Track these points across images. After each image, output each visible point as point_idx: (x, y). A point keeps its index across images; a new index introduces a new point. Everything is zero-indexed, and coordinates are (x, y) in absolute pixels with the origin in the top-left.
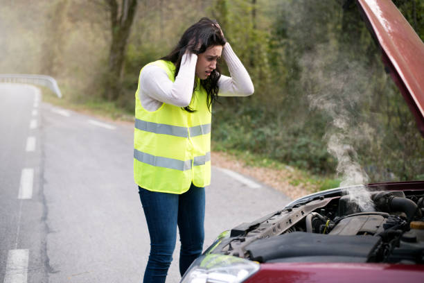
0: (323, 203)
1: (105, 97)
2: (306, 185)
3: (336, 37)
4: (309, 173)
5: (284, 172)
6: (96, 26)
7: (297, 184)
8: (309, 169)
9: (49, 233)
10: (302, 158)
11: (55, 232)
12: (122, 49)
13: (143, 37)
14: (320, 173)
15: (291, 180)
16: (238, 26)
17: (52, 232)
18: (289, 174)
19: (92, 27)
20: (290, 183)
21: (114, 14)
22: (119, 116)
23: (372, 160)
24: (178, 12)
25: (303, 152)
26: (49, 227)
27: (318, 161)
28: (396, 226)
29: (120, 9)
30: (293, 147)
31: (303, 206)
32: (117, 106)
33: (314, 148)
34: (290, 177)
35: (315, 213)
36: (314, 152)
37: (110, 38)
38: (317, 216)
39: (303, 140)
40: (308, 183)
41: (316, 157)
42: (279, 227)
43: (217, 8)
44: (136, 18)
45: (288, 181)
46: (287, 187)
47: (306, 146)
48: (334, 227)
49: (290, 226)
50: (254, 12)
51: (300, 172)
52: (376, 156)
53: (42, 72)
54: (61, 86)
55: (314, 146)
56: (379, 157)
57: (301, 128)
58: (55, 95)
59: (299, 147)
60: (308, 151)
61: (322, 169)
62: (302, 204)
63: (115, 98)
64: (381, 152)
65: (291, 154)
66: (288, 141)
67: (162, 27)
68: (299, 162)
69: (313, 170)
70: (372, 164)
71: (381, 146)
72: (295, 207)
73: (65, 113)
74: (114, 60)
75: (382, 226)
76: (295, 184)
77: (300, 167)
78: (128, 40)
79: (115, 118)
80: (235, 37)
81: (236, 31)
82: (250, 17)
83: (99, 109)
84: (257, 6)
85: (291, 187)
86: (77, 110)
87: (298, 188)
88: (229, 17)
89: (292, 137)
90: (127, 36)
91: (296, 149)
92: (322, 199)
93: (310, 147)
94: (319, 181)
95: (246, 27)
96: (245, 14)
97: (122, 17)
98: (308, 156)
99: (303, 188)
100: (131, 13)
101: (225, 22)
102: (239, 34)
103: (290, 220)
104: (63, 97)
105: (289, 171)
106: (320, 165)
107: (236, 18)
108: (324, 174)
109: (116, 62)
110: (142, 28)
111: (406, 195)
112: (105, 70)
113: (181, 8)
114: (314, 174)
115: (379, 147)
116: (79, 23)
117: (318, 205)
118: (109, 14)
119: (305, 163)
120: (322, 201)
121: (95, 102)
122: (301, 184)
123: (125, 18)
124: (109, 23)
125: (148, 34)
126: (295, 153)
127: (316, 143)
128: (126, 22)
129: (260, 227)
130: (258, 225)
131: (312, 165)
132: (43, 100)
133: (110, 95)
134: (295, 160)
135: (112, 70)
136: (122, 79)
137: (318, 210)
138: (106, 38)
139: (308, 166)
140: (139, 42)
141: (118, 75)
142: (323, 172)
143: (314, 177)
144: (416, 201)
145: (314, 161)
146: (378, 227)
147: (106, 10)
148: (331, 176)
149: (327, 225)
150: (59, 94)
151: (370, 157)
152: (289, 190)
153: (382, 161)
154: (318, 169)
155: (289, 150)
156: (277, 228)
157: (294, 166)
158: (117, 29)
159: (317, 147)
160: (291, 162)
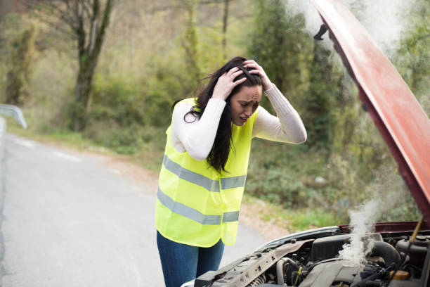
0: (294, 247)
1: (71, 128)
2: (277, 220)
3: (307, 68)
4: (280, 207)
5: (254, 206)
6: (64, 55)
7: (268, 220)
8: (281, 203)
9: (5, 275)
10: (274, 192)
11: (11, 274)
12: (90, 79)
13: (111, 67)
14: (292, 207)
15: (262, 216)
16: (208, 55)
17: (7, 274)
18: (260, 209)
19: (60, 55)
20: (261, 219)
21: (82, 43)
22: (85, 148)
23: (345, 194)
24: (147, 42)
25: (274, 185)
26: (6, 268)
27: (290, 195)
28: (374, 275)
29: (87, 38)
30: (264, 180)
31: (274, 251)
32: (84, 137)
33: (285, 182)
34: (261, 212)
35: (286, 259)
36: (287, 185)
37: (78, 67)
38: (288, 261)
39: (274, 173)
40: (280, 218)
41: (288, 191)
42: (247, 276)
43: (187, 37)
44: (104, 47)
45: (259, 216)
46: (258, 223)
47: (277, 179)
48: (307, 275)
49: (260, 273)
50: (224, 42)
51: (271, 206)
52: (350, 190)
53: (8, 102)
54: (26, 116)
55: (285, 178)
56: (353, 191)
57: (273, 160)
58: (19, 126)
59: (271, 181)
60: (280, 185)
61: (295, 202)
62: (273, 248)
63: (82, 129)
64: (355, 186)
65: (263, 187)
66: (258, 174)
67: (131, 56)
68: (271, 196)
69: (285, 204)
70: (346, 198)
71: (355, 178)
72: (265, 251)
73: (29, 144)
74: (81, 90)
75: (359, 273)
76: (266, 219)
77: (271, 201)
78: (96, 70)
79: (81, 149)
80: (205, 67)
81: (206, 61)
82: (220, 47)
83: (64, 140)
84: (227, 36)
85: (262, 223)
86: (42, 142)
87: (269, 224)
88: (199, 47)
89: (263, 170)
90: (94, 66)
91: (267, 182)
92: (294, 242)
93: (282, 180)
94: (291, 216)
95: (216, 57)
96: (215, 43)
97: (89, 46)
98: (279, 189)
99: (275, 223)
100: (99, 41)
101: (195, 52)
102: (208, 64)
103: (259, 268)
104: (29, 127)
105: (260, 206)
106: (292, 199)
107: (206, 47)
108: (296, 209)
109: (83, 92)
110: (110, 57)
111: (383, 237)
112: (72, 100)
113: (150, 37)
114: (286, 208)
115: (352, 181)
116: (46, 52)
117: (289, 249)
118: (76, 43)
119: (277, 197)
120: (294, 245)
121: (61, 133)
122: (273, 220)
123: (92, 47)
124: (76, 52)
125: (117, 64)
126: (267, 186)
127: (288, 176)
128: (94, 51)
129: (227, 276)
130: (225, 273)
131: (284, 199)
132: (7, 131)
133: (77, 125)
134: (266, 194)
135: (79, 100)
136: (89, 109)
137: (289, 255)
138: (73, 67)
139: (279, 200)
140: (107, 72)
141: (85, 105)
142: (295, 206)
143: (286, 212)
144: (394, 244)
145: (286, 195)
146: (354, 275)
147: (73, 38)
148: (303, 210)
149: (299, 272)
150: (24, 124)
151: (343, 191)
152: (260, 226)
153: (356, 195)
154: (290, 203)
155: (261, 184)
156: (245, 278)
157: (265, 200)
158: (84, 58)
159: (289, 181)
160: (262, 196)
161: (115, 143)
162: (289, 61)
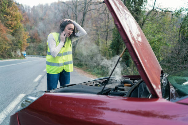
161: (79, 65)
162: (120, 47)
